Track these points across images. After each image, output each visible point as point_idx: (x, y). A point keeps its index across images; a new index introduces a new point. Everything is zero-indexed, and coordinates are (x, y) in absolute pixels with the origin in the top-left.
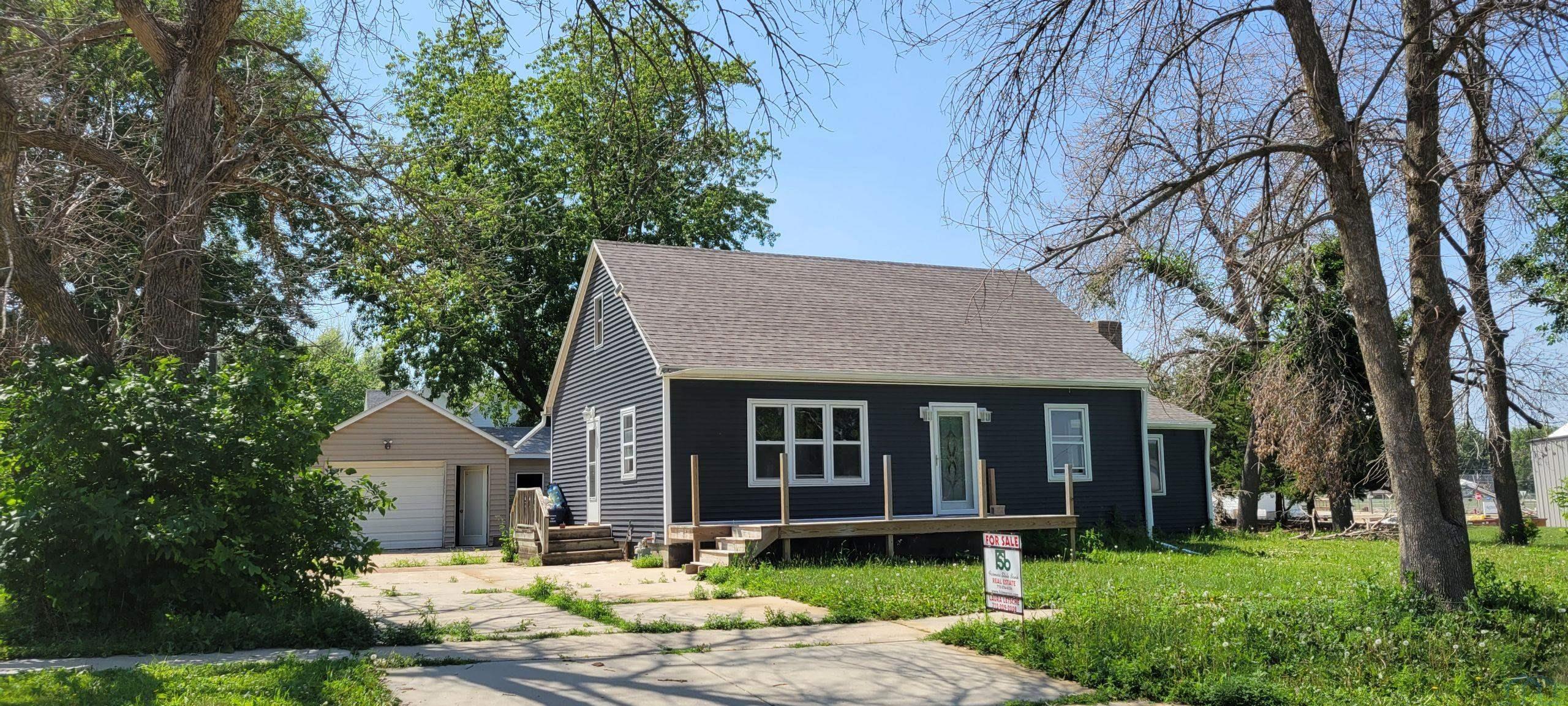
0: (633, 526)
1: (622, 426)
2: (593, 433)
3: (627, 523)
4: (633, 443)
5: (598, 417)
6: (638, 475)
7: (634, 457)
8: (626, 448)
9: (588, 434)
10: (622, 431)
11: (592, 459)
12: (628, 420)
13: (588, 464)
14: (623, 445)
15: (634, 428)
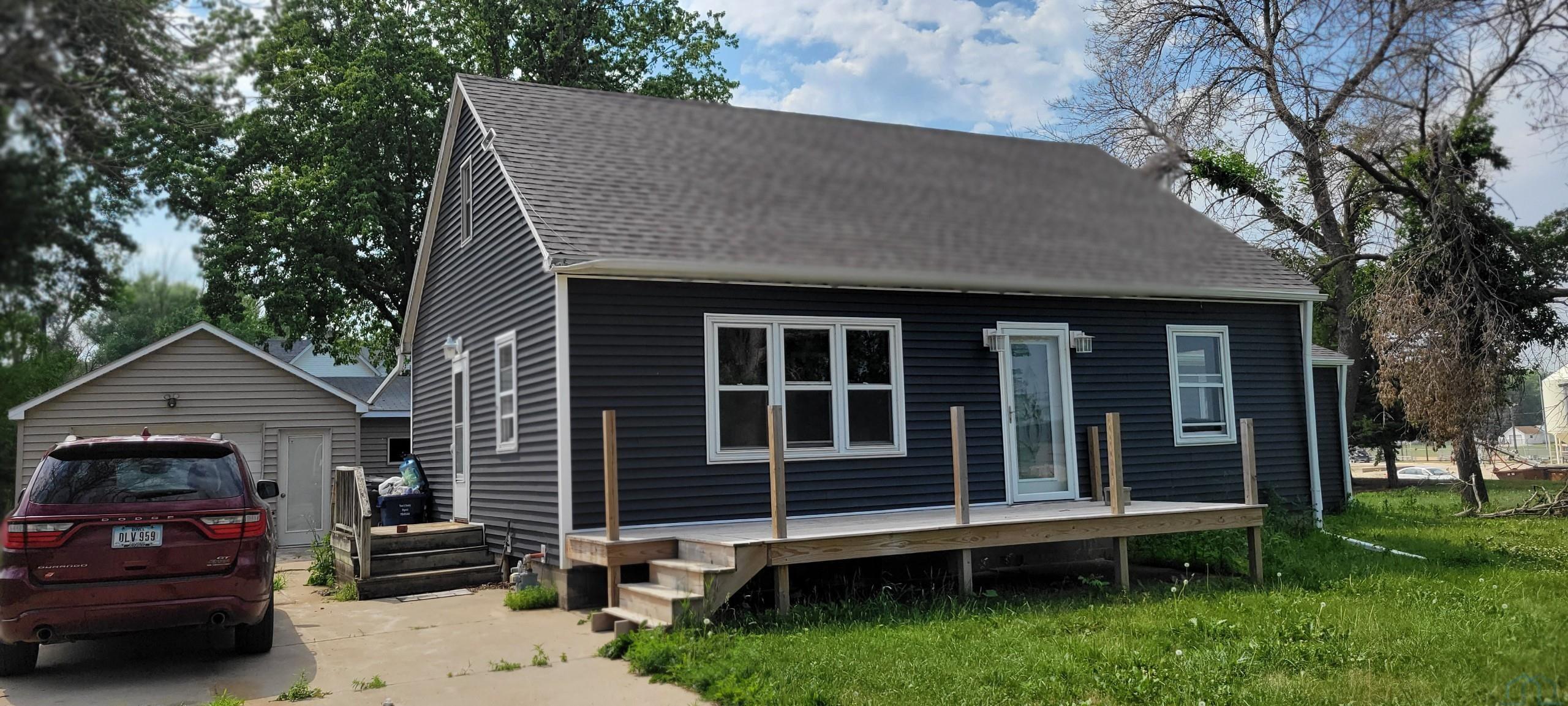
0: (514, 530)
1: (497, 364)
2: (459, 376)
3: (505, 525)
4: (513, 392)
5: (466, 353)
6: (520, 445)
7: (514, 415)
8: (503, 399)
9: (453, 380)
10: (497, 373)
11: (459, 419)
12: (506, 352)
13: (454, 425)
14: (499, 395)
15: (514, 366)
